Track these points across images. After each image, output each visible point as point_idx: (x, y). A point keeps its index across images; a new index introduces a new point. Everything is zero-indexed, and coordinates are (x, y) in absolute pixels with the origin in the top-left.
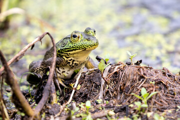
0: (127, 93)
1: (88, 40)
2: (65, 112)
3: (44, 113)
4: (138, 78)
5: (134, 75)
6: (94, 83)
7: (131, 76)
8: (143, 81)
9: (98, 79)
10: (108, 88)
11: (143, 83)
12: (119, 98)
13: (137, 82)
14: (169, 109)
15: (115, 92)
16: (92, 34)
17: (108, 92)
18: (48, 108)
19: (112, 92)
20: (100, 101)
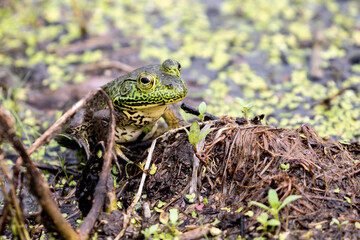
0: (240, 181)
1: (170, 87)
2: (131, 226)
3: (96, 234)
4: (258, 154)
5: (252, 149)
6: (180, 163)
7: (246, 150)
8: (268, 161)
9: (187, 155)
10: (206, 172)
11: (269, 165)
12: (225, 191)
13: (258, 163)
14: (317, 221)
15: (218, 180)
16: (175, 73)
17: (206, 178)
18: (103, 224)
19: (213, 180)
20: (191, 197)
